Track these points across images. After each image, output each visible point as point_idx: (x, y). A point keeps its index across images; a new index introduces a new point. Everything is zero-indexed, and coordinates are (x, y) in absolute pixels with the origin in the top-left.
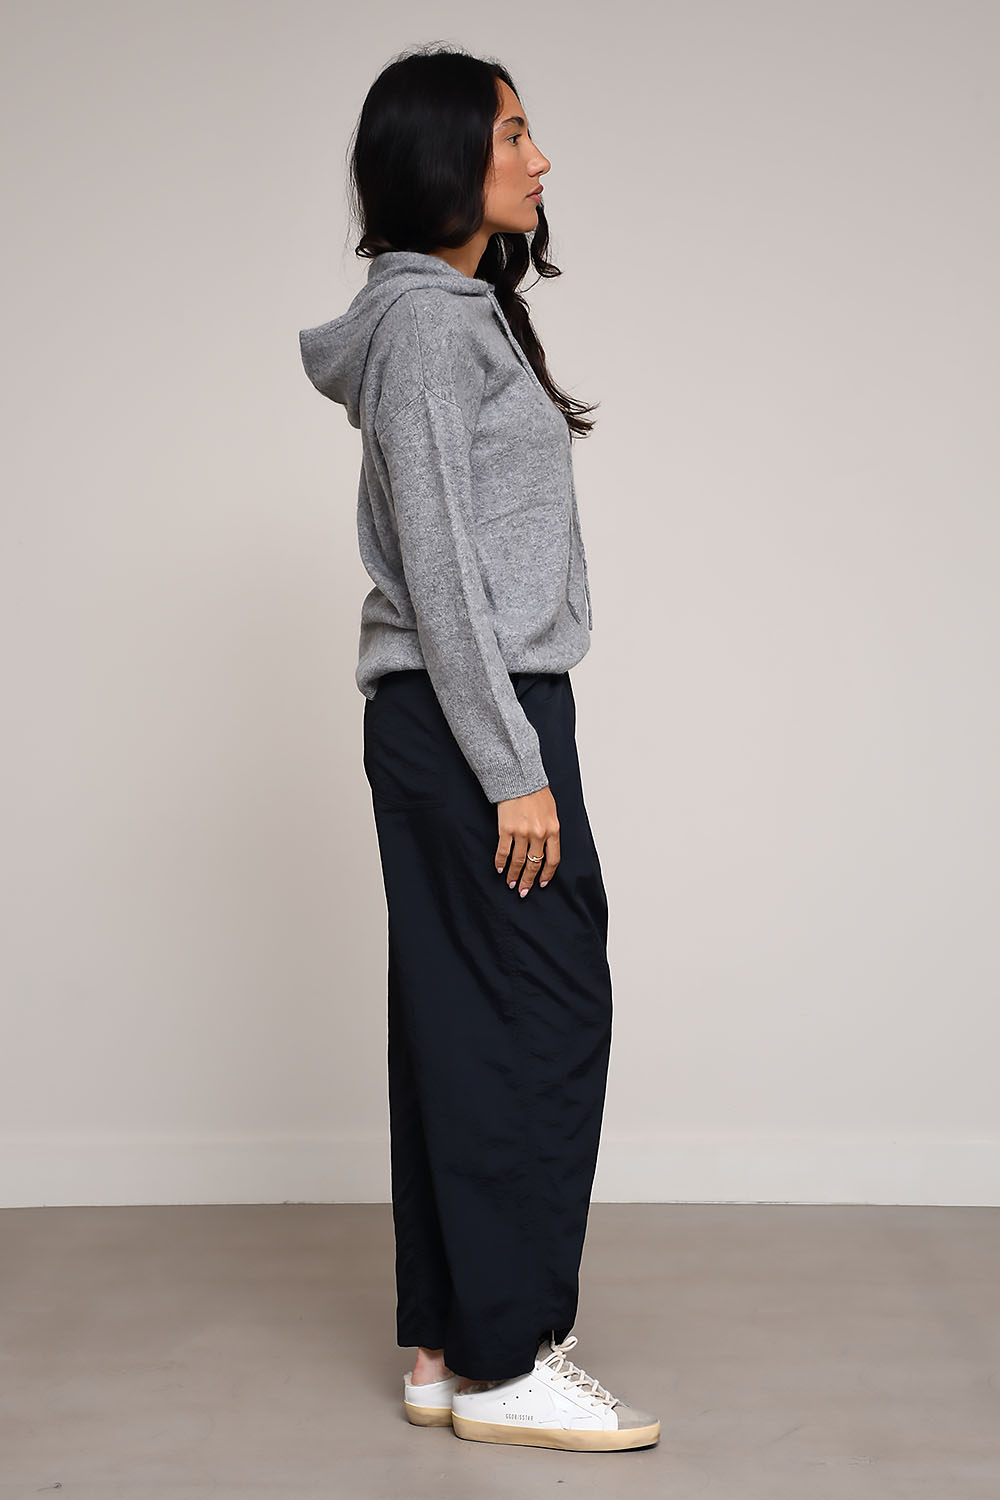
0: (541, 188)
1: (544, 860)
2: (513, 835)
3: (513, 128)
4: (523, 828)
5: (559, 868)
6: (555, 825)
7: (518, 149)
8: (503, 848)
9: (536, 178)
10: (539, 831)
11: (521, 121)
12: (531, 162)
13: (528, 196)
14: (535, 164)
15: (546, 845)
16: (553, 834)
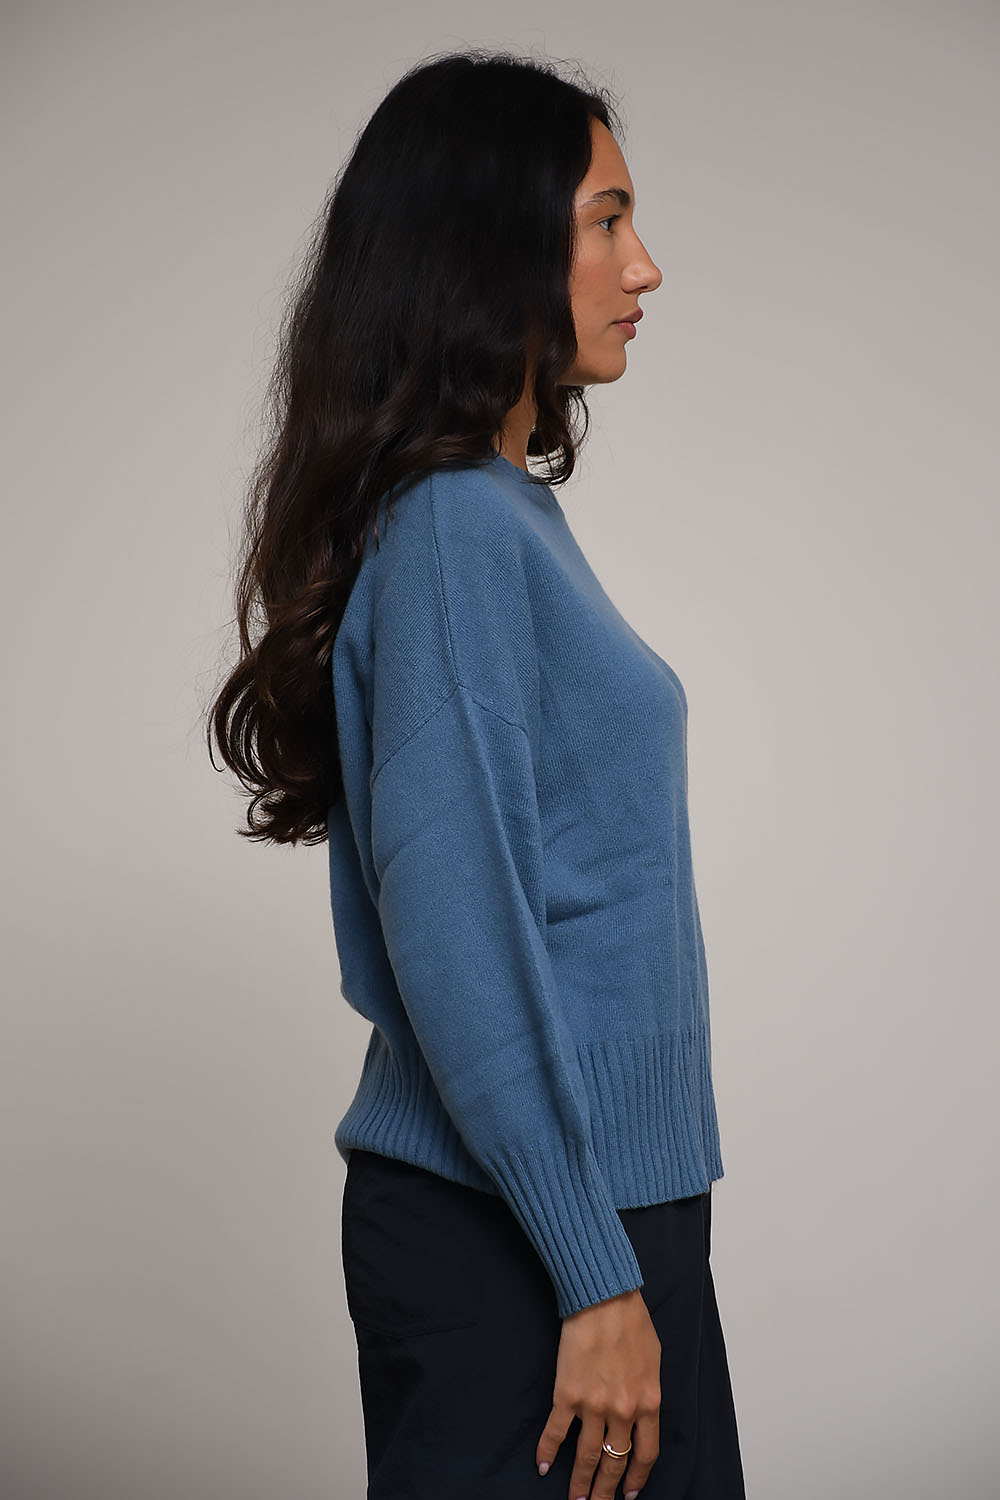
0: (639, 315)
1: (631, 1455)
2: (578, 1407)
3: (611, 206)
4: (597, 1398)
5: (657, 1469)
6: (653, 1396)
7: (613, 245)
8: (557, 1426)
9: (632, 296)
10: (623, 1406)
11: (624, 198)
12: (629, 268)
13: (614, 323)
14: (635, 273)
15: (635, 1427)
16: (648, 1413)
